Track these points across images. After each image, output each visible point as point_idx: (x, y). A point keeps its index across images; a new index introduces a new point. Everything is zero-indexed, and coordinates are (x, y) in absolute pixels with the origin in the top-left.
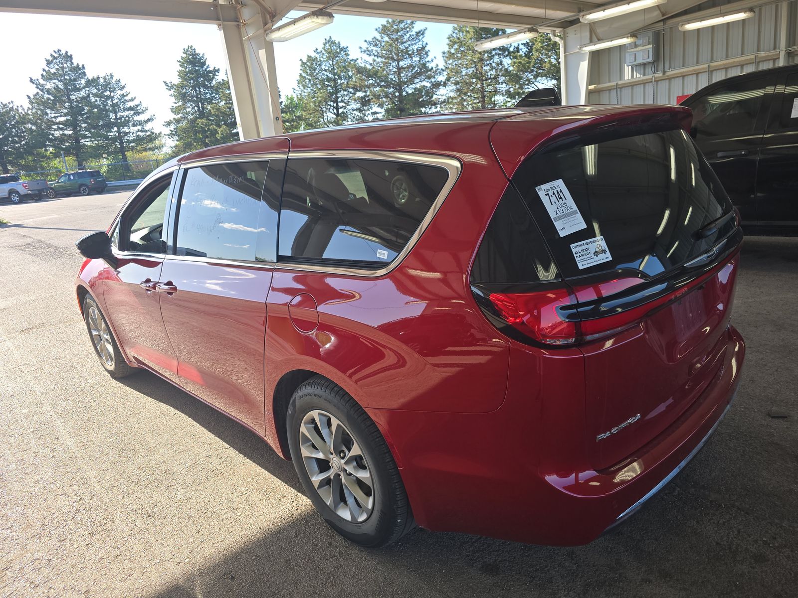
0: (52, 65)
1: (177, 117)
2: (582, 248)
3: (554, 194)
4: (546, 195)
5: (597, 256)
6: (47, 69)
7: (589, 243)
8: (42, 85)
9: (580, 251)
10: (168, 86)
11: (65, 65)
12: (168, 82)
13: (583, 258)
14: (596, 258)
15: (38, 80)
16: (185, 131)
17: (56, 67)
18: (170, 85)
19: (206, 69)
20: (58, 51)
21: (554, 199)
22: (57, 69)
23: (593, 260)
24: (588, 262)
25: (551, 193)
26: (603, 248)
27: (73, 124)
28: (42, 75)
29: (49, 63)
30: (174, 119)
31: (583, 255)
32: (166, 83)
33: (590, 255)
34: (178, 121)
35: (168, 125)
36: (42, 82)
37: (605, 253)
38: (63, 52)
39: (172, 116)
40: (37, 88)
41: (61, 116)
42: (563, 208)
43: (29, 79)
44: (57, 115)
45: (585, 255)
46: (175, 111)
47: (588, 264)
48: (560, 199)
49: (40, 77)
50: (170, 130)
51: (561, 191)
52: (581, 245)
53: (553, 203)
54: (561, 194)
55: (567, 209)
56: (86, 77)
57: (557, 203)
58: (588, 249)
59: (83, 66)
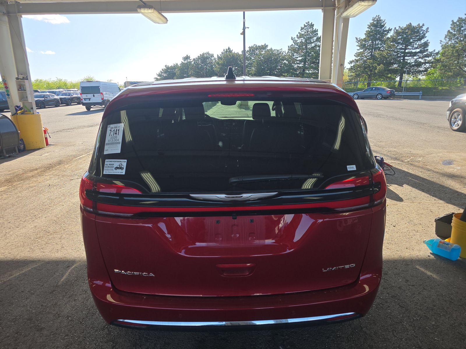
0: (303, 30)
1: (357, 58)
2: (111, 163)
3: (114, 131)
4: (110, 130)
5: (116, 169)
6: (300, 32)
7: (116, 161)
8: (296, 41)
9: (109, 164)
10: (357, 40)
11: (309, 30)
12: (358, 38)
13: (108, 168)
14: (115, 171)
15: (295, 38)
16: (359, 66)
17: (305, 31)
18: (359, 40)
19: (383, 29)
20: (308, 23)
21: (112, 133)
22: (305, 32)
23: (112, 171)
24: (109, 171)
25: (113, 130)
26: (123, 167)
27: (304, 61)
28: (297, 35)
29: (302, 29)
30: (355, 59)
31: (108, 167)
32: (356, 38)
33: (112, 168)
34: (357, 61)
35: (350, 63)
36: (296, 39)
37: (122, 170)
38: (310, 23)
39: (354, 58)
40: (293, 42)
41: (299, 57)
42: (114, 139)
43: (291, 38)
44: (297, 56)
45: (110, 167)
46: (358, 55)
47: (109, 172)
48: (115, 134)
49: (296, 36)
50: (351, 66)
51: (119, 130)
52: (111, 161)
53: (111, 135)
54: (118, 131)
55: (116, 140)
56: (317, 36)
57: (113, 136)
58: (113, 164)
59: (317, 30)
